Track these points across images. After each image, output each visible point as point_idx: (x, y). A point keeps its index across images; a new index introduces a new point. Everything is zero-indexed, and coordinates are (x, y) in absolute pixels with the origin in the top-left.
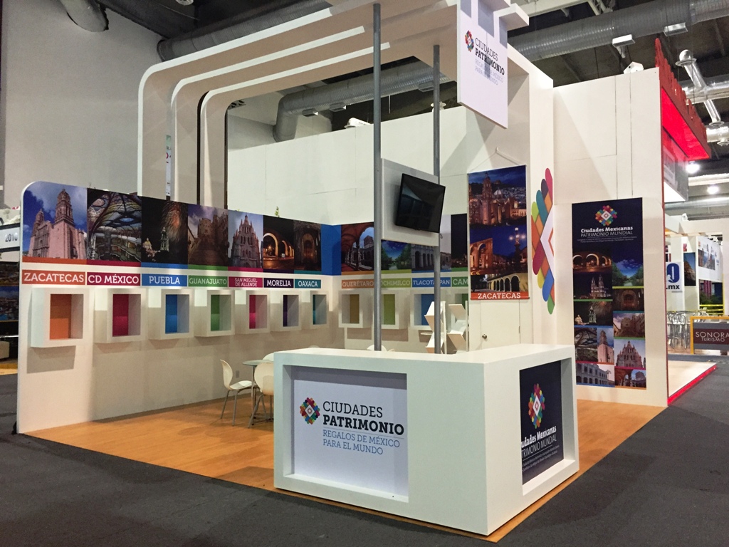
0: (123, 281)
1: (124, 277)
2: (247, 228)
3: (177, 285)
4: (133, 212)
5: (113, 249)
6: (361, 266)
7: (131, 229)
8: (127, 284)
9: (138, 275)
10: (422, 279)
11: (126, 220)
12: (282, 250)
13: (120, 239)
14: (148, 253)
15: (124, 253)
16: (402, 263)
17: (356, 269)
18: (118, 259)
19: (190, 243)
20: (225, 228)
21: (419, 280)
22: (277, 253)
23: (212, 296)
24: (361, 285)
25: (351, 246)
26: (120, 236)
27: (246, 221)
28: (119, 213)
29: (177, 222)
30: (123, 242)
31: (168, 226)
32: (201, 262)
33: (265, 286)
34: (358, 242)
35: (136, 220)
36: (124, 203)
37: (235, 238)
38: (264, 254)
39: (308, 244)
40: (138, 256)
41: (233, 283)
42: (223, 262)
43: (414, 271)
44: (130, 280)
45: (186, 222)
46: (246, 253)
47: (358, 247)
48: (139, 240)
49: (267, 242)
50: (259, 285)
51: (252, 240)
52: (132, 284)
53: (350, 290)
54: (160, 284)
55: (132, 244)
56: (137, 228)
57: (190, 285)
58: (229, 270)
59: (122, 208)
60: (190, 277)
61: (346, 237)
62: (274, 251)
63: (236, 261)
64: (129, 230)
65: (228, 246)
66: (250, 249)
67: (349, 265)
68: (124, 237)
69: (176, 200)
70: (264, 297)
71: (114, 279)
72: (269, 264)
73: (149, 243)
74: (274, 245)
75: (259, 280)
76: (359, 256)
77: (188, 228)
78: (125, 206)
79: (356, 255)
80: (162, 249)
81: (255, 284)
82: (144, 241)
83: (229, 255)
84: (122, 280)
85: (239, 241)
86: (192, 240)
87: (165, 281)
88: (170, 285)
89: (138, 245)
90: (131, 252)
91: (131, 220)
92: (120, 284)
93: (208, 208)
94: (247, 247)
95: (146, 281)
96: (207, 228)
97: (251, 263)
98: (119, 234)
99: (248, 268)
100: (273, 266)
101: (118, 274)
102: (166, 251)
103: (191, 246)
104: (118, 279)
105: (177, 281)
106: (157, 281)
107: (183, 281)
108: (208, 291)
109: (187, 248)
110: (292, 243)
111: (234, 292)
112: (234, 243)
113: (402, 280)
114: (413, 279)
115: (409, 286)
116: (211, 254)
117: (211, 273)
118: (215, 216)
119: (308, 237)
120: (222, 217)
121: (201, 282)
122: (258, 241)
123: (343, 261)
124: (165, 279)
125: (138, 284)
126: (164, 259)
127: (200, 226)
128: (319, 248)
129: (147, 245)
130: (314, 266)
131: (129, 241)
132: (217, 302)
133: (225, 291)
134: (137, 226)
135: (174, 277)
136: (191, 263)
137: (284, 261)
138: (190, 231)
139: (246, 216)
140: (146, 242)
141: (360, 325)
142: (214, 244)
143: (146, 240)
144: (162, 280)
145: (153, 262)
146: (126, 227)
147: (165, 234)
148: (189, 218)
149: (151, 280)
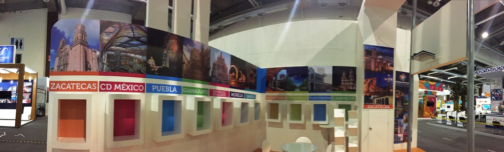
0: (130, 89)
1: (132, 85)
2: (221, 59)
3: (174, 93)
4: (141, 37)
5: (122, 63)
6: (277, 88)
7: (138, 49)
8: (134, 91)
9: (143, 84)
10: (315, 96)
11: (134, 42)
12: (239, 77)
13: (128, 56)
14: (152, 68)
15: (131, 66)
16: (303, 88)
17: (274, 90)
18: (127, 71)
19: (184, 63)
20: (208, 57)
21: (313, 96)
22: (237, 77)
23: (199, 102)
24: (277, 98)
25: (272, 79)
26: (129, 54)
27: (221, 56)
28: (129, 37)
29: (175, 48)
30: (132, 58)
31: (168, 50)
32: (192, 77)
33: (231, 97)
34: (276, 77)
35: (143, 43)
36: (133, 30)
37: (214, 64)
38: (230, 77)
39: (251, 75)
40: (144, 69)
41: (212, 93)
42: (207, 79)
43: (310, 92)
44: (136, 88)
45: (182, 49)
46: (220, 75)
47: (276, 79)
48: (145, 58)
49: (232, 70)
50: (227, 96)
51: (224, 68)
52: (138, 91)
53: (271, 101)
54: (161, 92)
55: (139, 60)
56: (143, 49)
57: (184, 93)
58: (210, 84)
59: (131, 35)
60: (184, 87)
61: (269, 74)
62: (235, 76)
63: (214, 79)
64: (136, 50)
65: (210, 69)
66: (222, 73)
67: (271, 88)
68: (133, 55)
69: (175, 33)
70: (231, 104)
71: (123, 87)
72: (233, 83)
73: (153, 60)
74: (235, 73)
75: (227, 92)
76: (277, 84)
77: (183, 52)
78: (133, 33)
79: (275, 83)
80: (164, 65)
81: (225, 95)
82: (148, 58)
83: (210, 75)
84: (130, 87)
85: (216, 67)
86: (186, 61)
87: (165, 90)
88: (169, 93)
89: (144, 62)
90: (139, 66)
91: (138, 43)
92: (128, 91)
93: (198, 42)
94: (221, 71)
95: (149, 89)
96: (196, 55)
97: (223, 81)
98: (128, 52)
99: (221, 84)
100: (235, 85)
101: (126, 83)
102: (167, 67)
103: (185, 65)
104: (126, 87)
105: (175, 90)
106: (159, 90)
107: (179, 90)
108: (196, 98)
109: (182, 66)
110: (245, 73)
111: (212, 100)
112: (213, 68)
113: (302, 96)
114: (310, 96)
115: (307, 100)
116: (199, 73)
117: (199, 85)
118: (202, 49)
119: (252, 72)
120: (207, 50)
121: (191, 91)
122: (227, 69)
123: (267, 86)
124: (165, 88)
125: (143, 92)
126: (165, 73)
127: (192, 52)
128: (256, 78)
129: (151, 62)
130: (253, 87)
131: (136, 58)
132: (202, 106)
133: (207, 99)
134: (143, 48)
135: (173, 87)
136: (185, 77)
137: (240, 83)
138: (185, 55)
139: (221, 53)
140: (150, 60)
141: (279, 121)
142: (201, 66)
143: (150, 58)
144: (163, 89)
145: (156, 75)
146: (134, 48)
147: (166, 55)
148: (184, 47)
149: (153, 89)
